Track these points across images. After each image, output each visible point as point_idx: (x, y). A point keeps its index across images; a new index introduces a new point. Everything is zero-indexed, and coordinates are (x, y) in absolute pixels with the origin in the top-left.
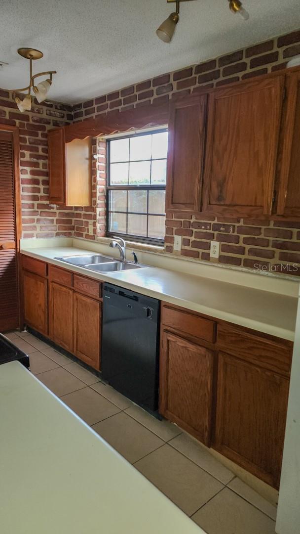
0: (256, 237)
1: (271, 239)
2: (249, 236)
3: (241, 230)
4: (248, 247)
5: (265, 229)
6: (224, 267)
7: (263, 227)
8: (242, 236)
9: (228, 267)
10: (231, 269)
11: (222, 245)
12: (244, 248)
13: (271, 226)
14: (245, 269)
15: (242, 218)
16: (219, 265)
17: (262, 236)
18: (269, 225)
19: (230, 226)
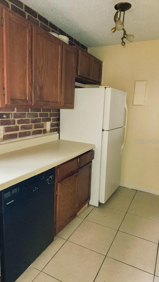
0: (24, 119)
1: (30, 118)
2: (20, 119)
3: (16, 116)
4: (20, 125)
5: (27, 114)
6: (7, 142)
7: (26, 113)
8: (16, 120)
9: (10, 141)
10: (12, 142)
11: (5, 128)
12: (18, 126)
13: (30, 112)
14: (20, 139)
15: (15, 107)
16: (4, 142)
17: (26, 118)
18: (29, 112)
19: (9, 114)
